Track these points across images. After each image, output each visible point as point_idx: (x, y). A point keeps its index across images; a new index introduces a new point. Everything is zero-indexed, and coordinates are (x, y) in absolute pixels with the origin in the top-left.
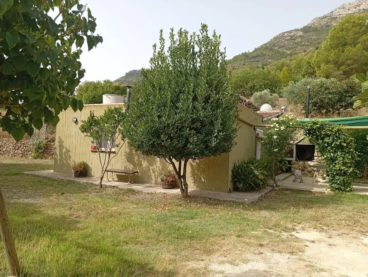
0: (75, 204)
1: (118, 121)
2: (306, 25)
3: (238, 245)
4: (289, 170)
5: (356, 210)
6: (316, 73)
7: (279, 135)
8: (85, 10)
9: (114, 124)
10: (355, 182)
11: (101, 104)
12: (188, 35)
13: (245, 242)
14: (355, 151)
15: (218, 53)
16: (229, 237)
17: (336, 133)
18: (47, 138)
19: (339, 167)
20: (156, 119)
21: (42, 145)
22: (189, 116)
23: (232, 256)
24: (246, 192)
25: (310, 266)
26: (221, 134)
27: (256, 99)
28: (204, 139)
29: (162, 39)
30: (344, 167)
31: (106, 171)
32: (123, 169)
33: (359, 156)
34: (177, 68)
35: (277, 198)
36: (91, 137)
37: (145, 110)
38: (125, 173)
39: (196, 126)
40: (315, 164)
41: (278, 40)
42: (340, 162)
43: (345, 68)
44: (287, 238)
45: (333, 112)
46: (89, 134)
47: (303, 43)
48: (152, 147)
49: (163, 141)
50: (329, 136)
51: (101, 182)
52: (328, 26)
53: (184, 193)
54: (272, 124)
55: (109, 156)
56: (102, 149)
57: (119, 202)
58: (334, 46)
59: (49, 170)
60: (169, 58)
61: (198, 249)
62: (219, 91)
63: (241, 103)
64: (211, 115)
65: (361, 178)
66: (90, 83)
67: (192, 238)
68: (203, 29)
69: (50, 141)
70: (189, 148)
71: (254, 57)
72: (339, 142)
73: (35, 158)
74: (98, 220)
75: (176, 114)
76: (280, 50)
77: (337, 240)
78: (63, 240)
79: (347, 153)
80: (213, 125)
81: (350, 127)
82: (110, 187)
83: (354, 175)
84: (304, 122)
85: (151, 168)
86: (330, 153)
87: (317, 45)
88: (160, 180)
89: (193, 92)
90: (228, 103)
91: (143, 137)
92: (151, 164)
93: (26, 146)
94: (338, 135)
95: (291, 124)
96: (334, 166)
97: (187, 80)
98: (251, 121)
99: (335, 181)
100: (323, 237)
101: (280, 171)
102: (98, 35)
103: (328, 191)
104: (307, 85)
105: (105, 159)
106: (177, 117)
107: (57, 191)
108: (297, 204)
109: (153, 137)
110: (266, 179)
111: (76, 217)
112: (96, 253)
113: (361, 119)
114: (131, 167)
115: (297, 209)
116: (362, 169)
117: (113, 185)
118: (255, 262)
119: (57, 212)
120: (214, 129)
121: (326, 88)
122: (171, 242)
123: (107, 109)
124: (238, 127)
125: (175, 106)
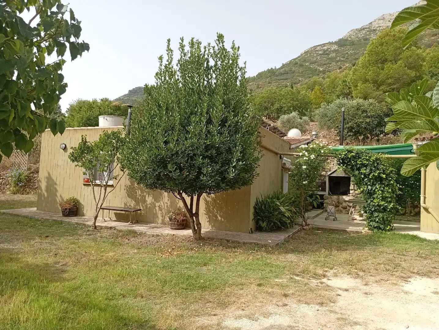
0: (61, 249)
1: (117, 147)
2: (341, 38)
3: (259, 296)
4: (321, 206)
5: (396, 252)
6: (352, 94)
7: (309, 165)
8: (66, 11)
9: (111, 151)
10: (397, 220)
11: (96, 127)
12: (200, 46)
13: (267, 292)
14: (395, 184)
15: (236, 68)
16: (249, 286)
17: (374, 163)
18: (29, 169)
19: (378, 203)
20: (162, 145)
21: (22, 177)
22: (202, 142)
23: (251, 309)
24: (271, 232)
25: (342, 319)
26: (241, 163)
27: (283, 123)
28: (220, 169)
29: (169, 50)
30: (383, 203)
31: (101, 208)
32: (123, 206)
33: (400, 189)
34: (188, 85)
35: (306, 239)
36: (83, 168)
37: (149, 135)
38: (125, 211)
39: (210, 154)
40: (351, 198)
41: (309, 55)
42: (379, 197)
43: (385, 88)
44: (316, 286)
45: (372, 139)
46: (80, 164)
47: (338, 59)
48: (158, 180)
49: (171, 172)
50: (366, 166)
51: (95, 223)
52: (366, 39)
53: (197, 235)
54: (301, 152)
55: (106, 190)
56: (96, 182)
57: (116, 246)
58: (372, 62)
59: (32, 207)
60: (178, 73)
61: (211, 302)
62: (238, 112)
63: (265, 127)
64: (229, 140)
65: (404, 214)
66: (84, 102)
67: (203, 288)
68: (219, 39)
69: (33, 173)
70: (202, 180)
71: (281, 74)
72: (377, 172)
73: (14, 194)
74: (90, 268)
75: (186, 139)
76: (312, 67)
77: (374, 288)
78: (44, 294)
79: (387, 186)
80: (231, 153)
81: (389, 156)
82: (106, 228)
83: (394, 211)
84: (338, 150)
85: (157, 204)
86: (367, 186)
87: (354, 62)
88: (168, 220)
89: (207, 113)
90: (249, 127)
91: (146, 167)
92: (157, 199)
93: (3, 179)
94: (376, 165)
95: (322, 152)
96: (372, 201)
97: (200, 99)
98: (276, 149)
99: (373, 218)
100: (359, 285)
101: (311, 207)
102: (83, 41)
103: (365, 230)
104: (342, 107)
105: (100, 194)
106: (188, 143)
107: (40, 233)
108: (329, 246)
109: (158, 167)
110: (295, 217)
111: (62, 265)
112: (85, 309)
113: (403, 147)
114: (132, 204)
115: (328, 251)
116: (405, 204)
117: (110, 226)
118: (278, 316)
119: (40, 260)
120: (232, 157)
121: (363, 111)
122: (178, 294)
123: (102, 134)
124: (260, 155)
125: (186, 130)
